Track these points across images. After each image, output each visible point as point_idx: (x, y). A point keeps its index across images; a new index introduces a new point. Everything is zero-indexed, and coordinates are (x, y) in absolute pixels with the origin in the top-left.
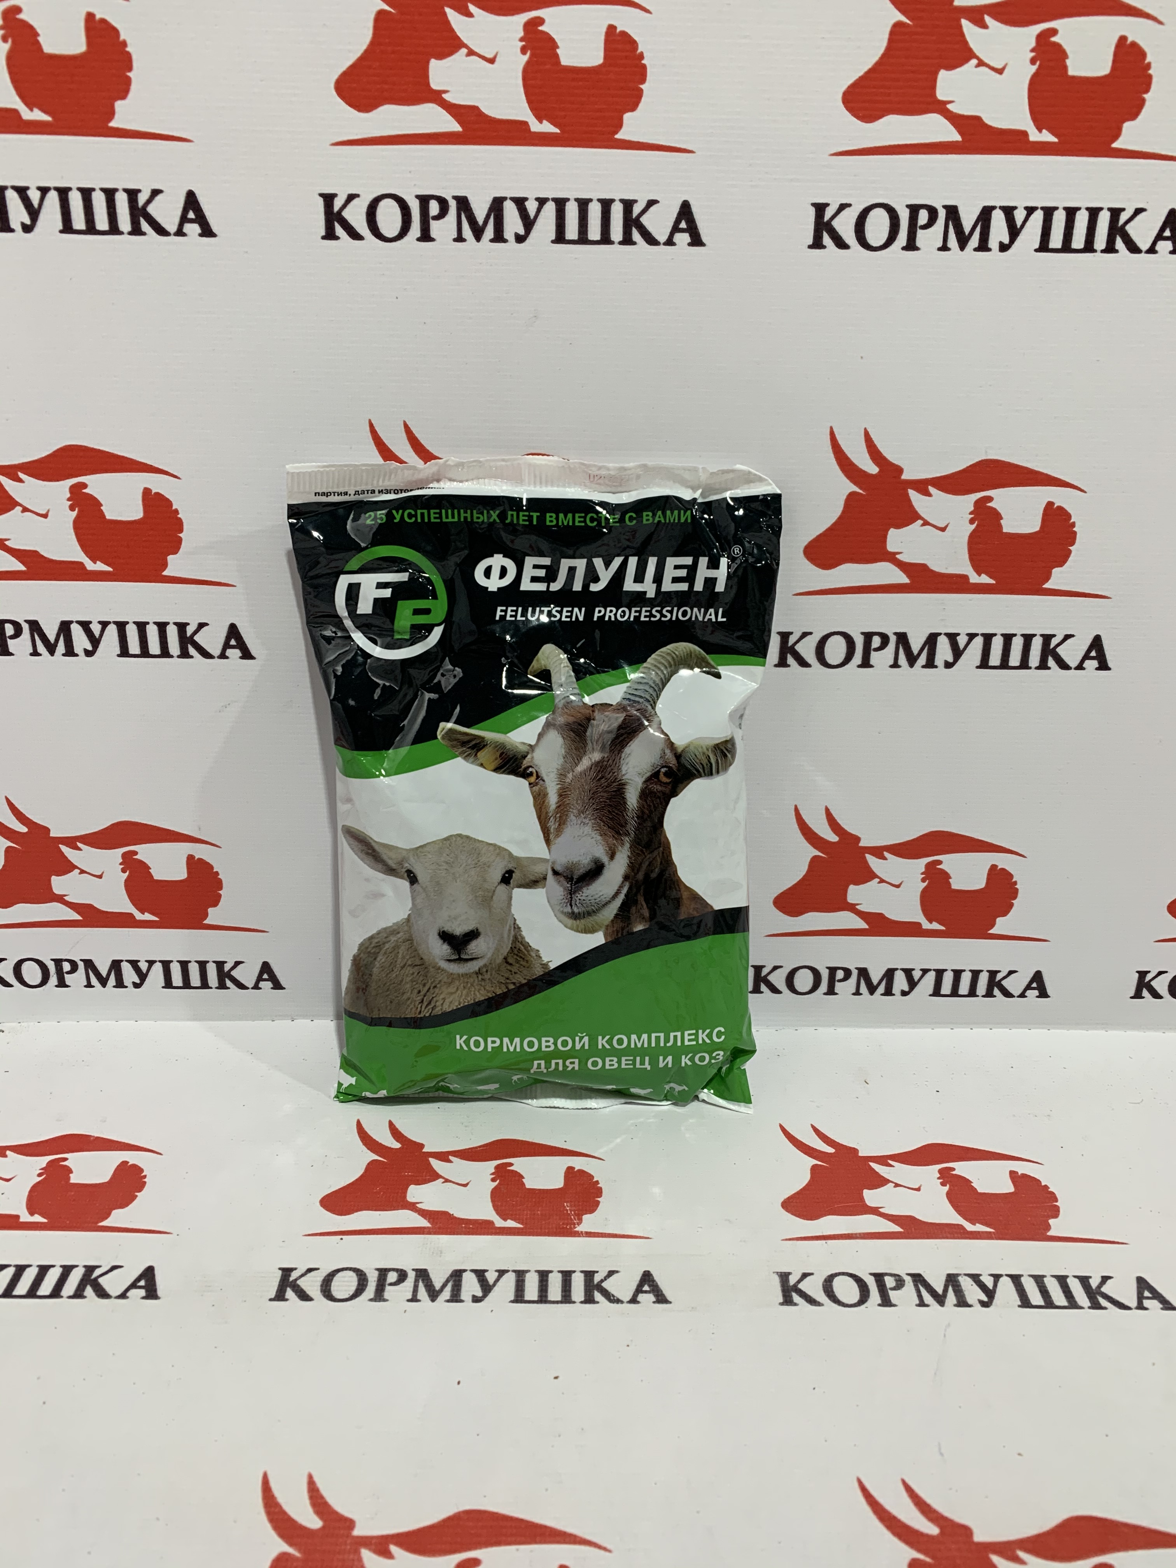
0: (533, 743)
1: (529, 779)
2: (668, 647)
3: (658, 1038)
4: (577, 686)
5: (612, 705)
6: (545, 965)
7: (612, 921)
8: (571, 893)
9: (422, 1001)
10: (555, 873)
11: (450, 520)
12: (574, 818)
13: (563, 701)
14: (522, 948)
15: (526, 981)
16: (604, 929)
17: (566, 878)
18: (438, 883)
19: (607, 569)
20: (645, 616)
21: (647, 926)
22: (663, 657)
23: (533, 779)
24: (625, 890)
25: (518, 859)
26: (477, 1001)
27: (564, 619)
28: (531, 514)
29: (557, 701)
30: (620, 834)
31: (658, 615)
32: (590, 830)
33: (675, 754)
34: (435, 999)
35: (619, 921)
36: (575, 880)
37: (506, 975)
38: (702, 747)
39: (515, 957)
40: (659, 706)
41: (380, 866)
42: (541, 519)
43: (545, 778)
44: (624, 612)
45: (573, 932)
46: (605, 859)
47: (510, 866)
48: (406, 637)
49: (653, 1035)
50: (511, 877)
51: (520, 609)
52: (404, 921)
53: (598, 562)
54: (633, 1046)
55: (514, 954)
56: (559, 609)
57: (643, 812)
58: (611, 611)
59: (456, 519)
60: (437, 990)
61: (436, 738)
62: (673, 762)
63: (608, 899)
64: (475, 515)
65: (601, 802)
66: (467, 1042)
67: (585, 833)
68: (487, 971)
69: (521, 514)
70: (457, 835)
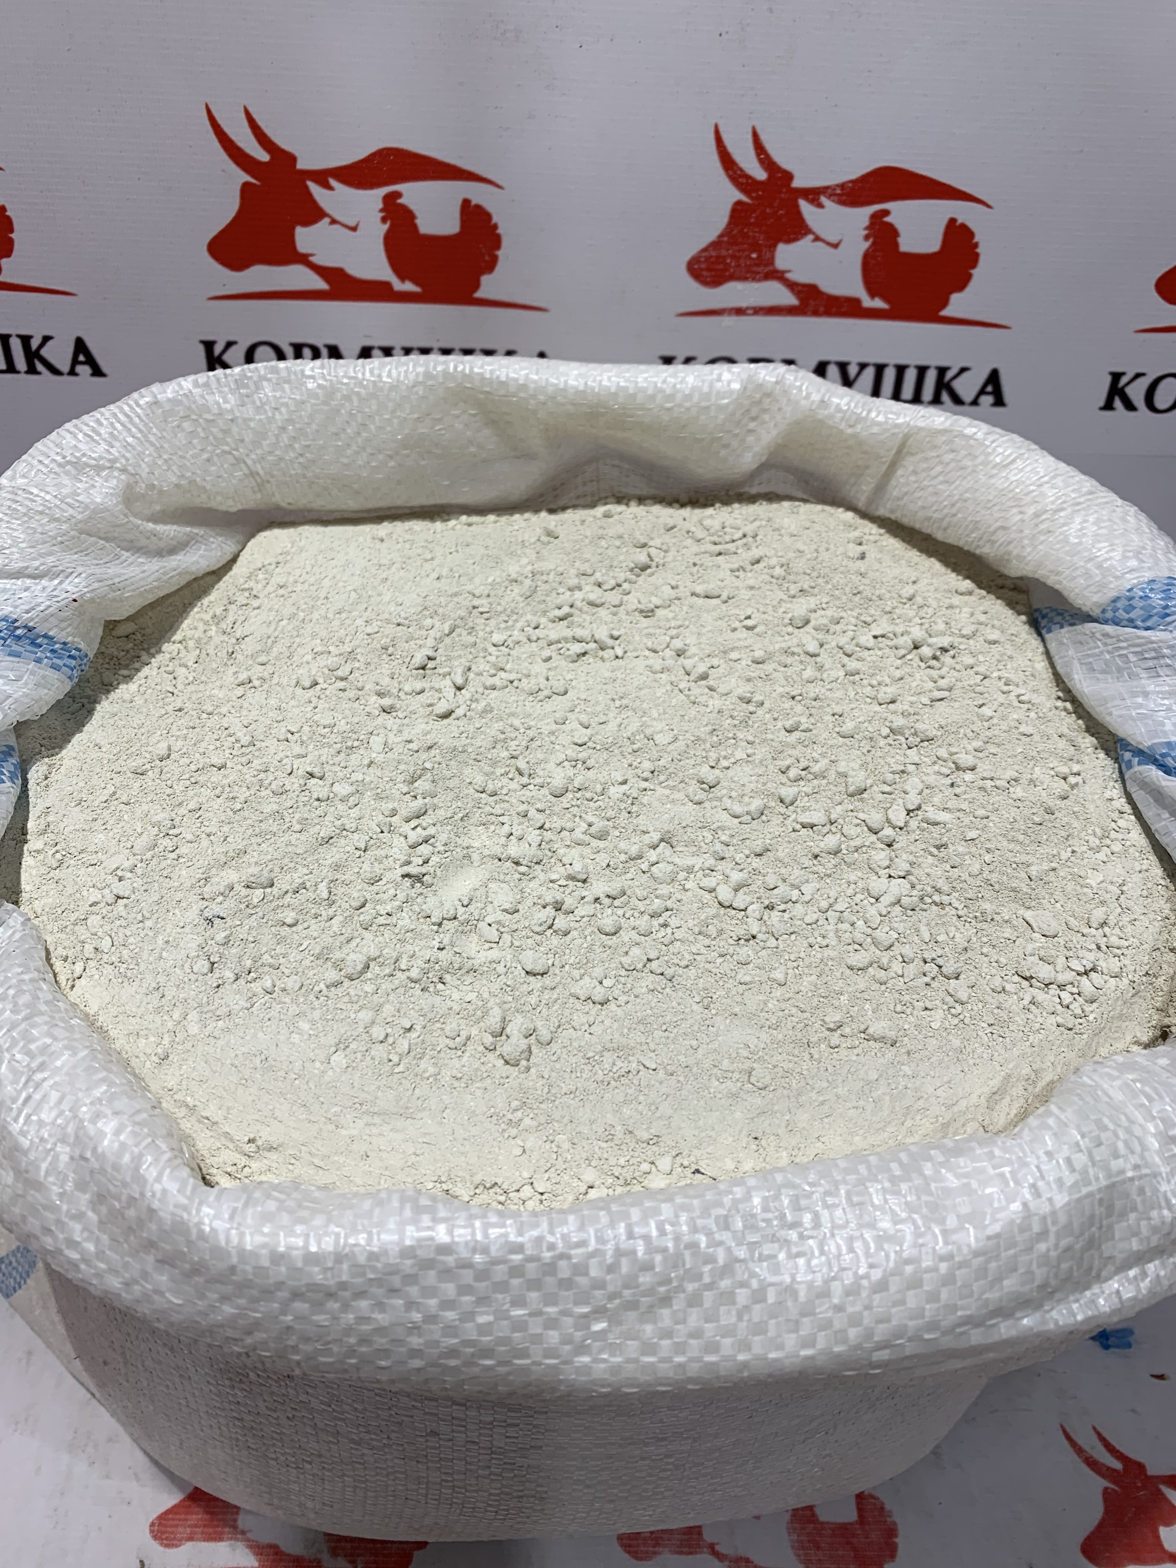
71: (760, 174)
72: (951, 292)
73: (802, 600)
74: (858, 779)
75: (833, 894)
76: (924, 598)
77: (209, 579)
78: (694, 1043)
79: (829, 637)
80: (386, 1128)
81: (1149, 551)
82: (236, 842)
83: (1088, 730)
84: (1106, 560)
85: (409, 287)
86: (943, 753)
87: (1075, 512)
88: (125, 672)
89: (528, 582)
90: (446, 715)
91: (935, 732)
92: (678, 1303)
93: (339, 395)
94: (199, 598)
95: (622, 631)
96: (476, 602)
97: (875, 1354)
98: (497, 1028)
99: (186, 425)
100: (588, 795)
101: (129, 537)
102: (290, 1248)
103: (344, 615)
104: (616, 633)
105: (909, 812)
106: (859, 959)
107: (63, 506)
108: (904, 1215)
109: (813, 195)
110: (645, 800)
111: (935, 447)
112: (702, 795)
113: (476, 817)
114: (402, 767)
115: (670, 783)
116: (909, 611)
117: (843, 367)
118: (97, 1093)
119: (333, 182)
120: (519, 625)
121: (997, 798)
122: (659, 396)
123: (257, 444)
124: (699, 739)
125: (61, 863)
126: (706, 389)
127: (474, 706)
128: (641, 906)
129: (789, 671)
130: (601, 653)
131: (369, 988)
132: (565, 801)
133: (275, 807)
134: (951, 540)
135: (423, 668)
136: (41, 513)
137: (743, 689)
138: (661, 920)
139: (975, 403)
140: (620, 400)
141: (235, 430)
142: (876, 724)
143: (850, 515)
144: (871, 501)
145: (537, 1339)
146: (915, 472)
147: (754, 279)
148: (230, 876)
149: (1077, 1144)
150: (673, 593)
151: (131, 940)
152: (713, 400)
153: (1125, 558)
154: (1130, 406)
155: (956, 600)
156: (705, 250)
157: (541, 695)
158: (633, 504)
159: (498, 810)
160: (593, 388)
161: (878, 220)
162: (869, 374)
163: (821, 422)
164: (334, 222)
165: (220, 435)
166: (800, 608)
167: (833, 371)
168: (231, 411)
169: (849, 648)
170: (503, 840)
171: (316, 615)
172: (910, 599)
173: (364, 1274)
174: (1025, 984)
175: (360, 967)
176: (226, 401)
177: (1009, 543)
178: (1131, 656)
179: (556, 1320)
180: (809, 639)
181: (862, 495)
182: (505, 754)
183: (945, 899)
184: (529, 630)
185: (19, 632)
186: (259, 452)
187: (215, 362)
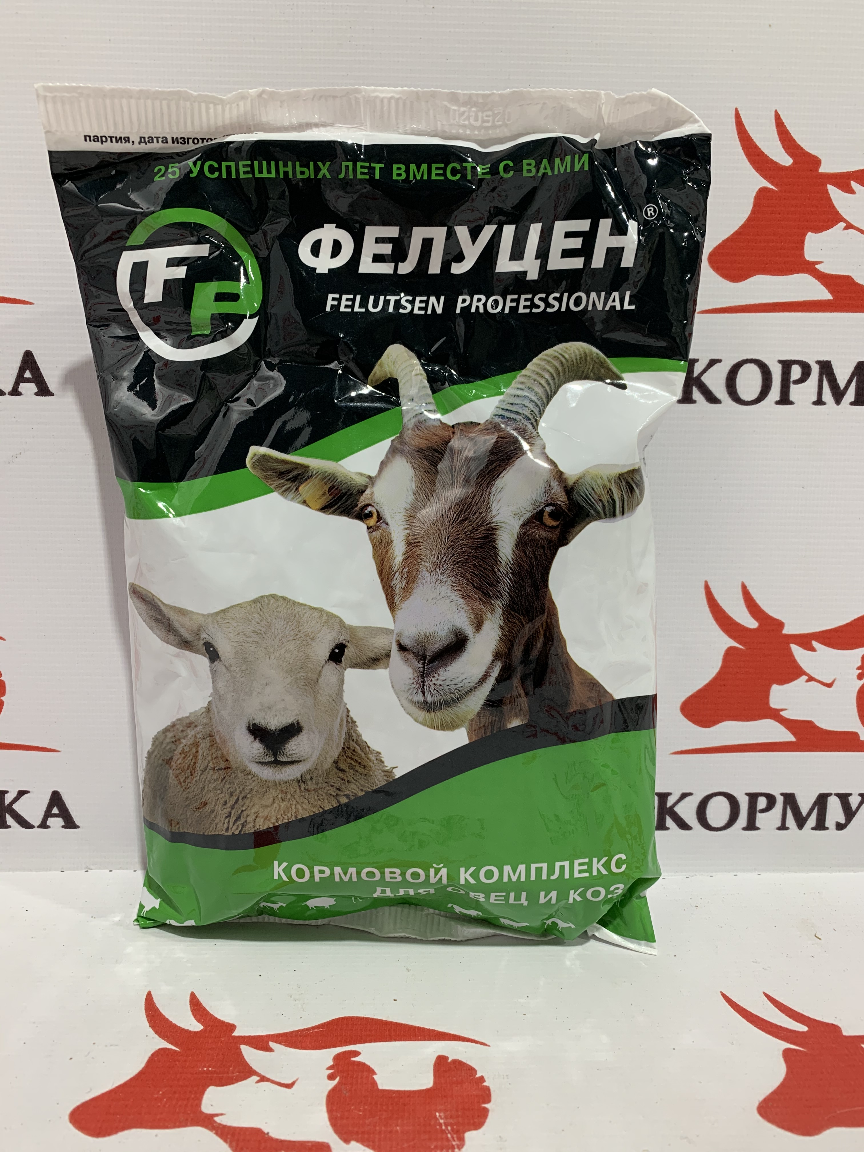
0: (373, 474)
1: (368, 522)
2: (556, 348)
3: (539, 870)
4: (432, 401)
5: (479, 424)
6: (389, 773)
7: (479, 714)
8: (423, 675)
9: (229, 816)
10: (402, 648)
11: (265, 175)
12: (427, 574)
13: (414, 421)
14: (358, 749)
15: (363, 793)
16: (467, 724)
17: (416, 655)
18: (245, 660)
19: (474, 242)
20: (525, 307)
21: (525, 722)
22: (548, 362)
23: (372, 522)
24: (495, 673)
25: (351, 630)
26: (299, 817)
27: (416, 311)
28: (373, 165)
29: (405, 420)
30: (490, 597)
31: (542, 305)
32: (449, 591)
33: (565, 487)
34: (245, 813)
35: (487, 714)
36: (428, 658)
37: (337, 785)
38: (602, 478)
39: (349, 760)
40: (542, 424)
41: (172, 637)
42: (387, 171)
43: (389, 520)
44: (496, 302)
45: (426, 728)
46: (469, 630)
47: (341, 639)
48: (205, 332)
49: (533, 866)
50: (342, 653)
51: (358, 298)
52: (204, 710)
53: (462, 232)
54: (505, 879)
55: (348, 756)
56: (410, 298)
57: (520, 566)
58: (479, 300)
59: (273, 175)
60: (247, 802)
61: (244, 466)
62: (562, 498)
63: (472, 684)
64: (298, 169)
65: (464, 552)
66: (287, 871)
67: (442, 594)
68: (311, 778)
69: (359, 164)
70: (271, 595)
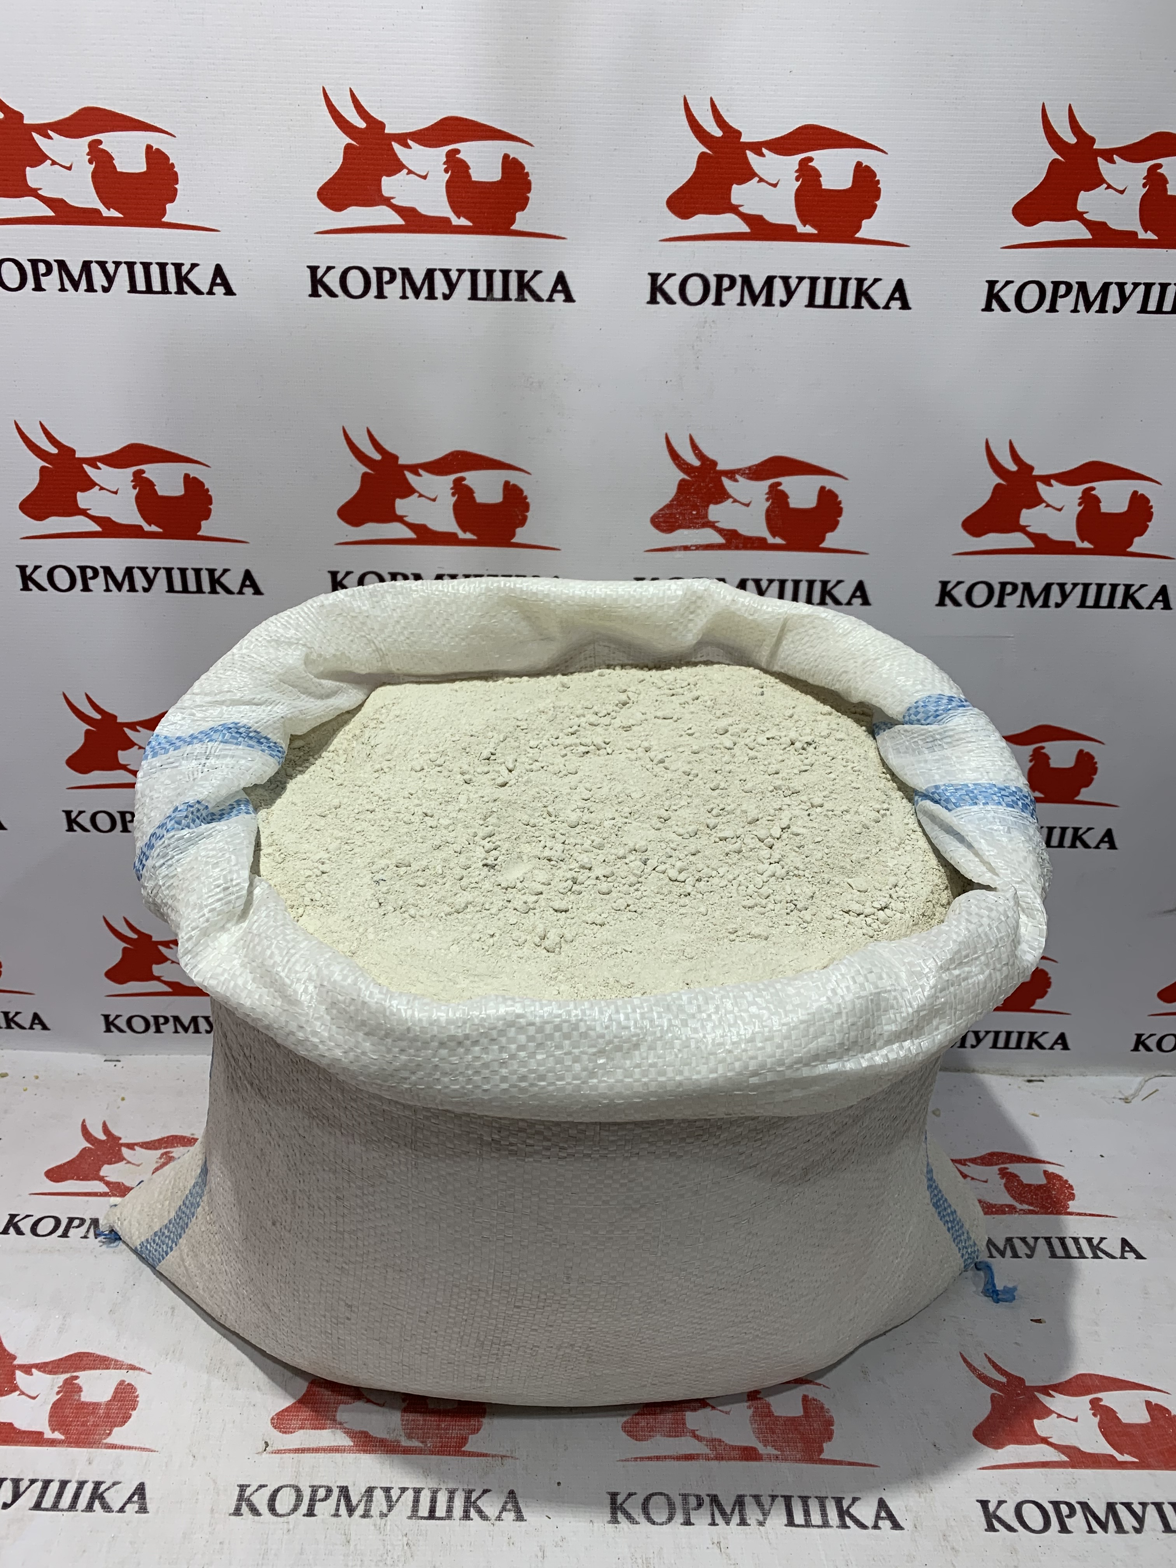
71: (696, 463)
72: (827, 532)
73: (724, 719)
74: (753, 814)
75: (736, 873)
76: (799, 716)
77: (347, 716)
78: (653, 940)
79: (740, 740)
80: (481, 984)
81: (930, 680)
82: (387, 845)
83: (899, 789)
84: (903, 686)
85: (469, 536)
86: (804, 798)
87: (886, 660)
88: (300, 769)
89: (551, 712)
90: (504, 785)
91: (800, 788)
92: (644, 1048)
93: (432, 602)
94: (343, 726)
95: (611, 739)
96: (519, 723)
97: (750, 1079)
98: (542, 934)
99: (340, 619)
100: (592, 826)
101: (305, 685)
102: (439, 1017)
103: (437, 732)
104: (607, 741)
105: (783, 829)
106: (751, 902)
107: (271, 665)
108: (764, 1005)
109: (731, 474)
110: (626, 829)
111: (803, 626)
112: (659, 825)
113: (523, 839)
114: (479, 811)
115: (641, 819)
116: (789, 723)
117: (757, 582)
118: (327, 956)
119: (421, 471)
120: (546, 737)
121: (834, 821)
122: (632, 599)
123: (382, 631)
124: (658, 794)
125: (284, 859)
126: (661, 595)
127: (520, 779)
128: (624, 881)
129: (714, 758)
130: (598, 752)
131: (469, 916)
132: (578, 829)
133: (406, 830)
134: (816, 683)
135: (488, 759)
136: (259, 668)
137: (687, 768)
138: (635, 887)
139: (849, 603)
140: (608, 602)
141: (369, 622)
142: (766, 785)
143: (757, 671)
144: (769, 663)
145: (569, 1069)
146: (793, 642)
147: (695, 527)
148: (383, 862)
149: (859, 971)
150: (644, 717)
151: (333, 892)
152: (666, 601)
153: (914, 685)
154: (956, 603)
155: (820, 717)
156: (661, 510)
157: (561, 775)
158: (617, 668)
159: (537, 834)
160: (590, 596)
161: (774, 488)
162: (775, 586)
163: (734, 613)
164: (421, 496)
165: (360, 626)
166: (723, 723)
167: (751, 585)
168: (367, 611)
169: (751, 745)
170: (541, 849)
171: (420, 732)
172: (791, 717)
173: (478, 1030)
174: (846, 915)
175: (463, 905)
176: (364, 605)
177: (849, 681)
178: (920, 742)
179: (579, 1056)
180: (727, 741)
181: (763, 657)
182: (540, 805)
183: (801, 873)
184: (553, 739)
185: (251, 735)
186: (383, 636)
187: (337, 584)
